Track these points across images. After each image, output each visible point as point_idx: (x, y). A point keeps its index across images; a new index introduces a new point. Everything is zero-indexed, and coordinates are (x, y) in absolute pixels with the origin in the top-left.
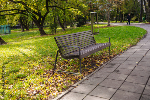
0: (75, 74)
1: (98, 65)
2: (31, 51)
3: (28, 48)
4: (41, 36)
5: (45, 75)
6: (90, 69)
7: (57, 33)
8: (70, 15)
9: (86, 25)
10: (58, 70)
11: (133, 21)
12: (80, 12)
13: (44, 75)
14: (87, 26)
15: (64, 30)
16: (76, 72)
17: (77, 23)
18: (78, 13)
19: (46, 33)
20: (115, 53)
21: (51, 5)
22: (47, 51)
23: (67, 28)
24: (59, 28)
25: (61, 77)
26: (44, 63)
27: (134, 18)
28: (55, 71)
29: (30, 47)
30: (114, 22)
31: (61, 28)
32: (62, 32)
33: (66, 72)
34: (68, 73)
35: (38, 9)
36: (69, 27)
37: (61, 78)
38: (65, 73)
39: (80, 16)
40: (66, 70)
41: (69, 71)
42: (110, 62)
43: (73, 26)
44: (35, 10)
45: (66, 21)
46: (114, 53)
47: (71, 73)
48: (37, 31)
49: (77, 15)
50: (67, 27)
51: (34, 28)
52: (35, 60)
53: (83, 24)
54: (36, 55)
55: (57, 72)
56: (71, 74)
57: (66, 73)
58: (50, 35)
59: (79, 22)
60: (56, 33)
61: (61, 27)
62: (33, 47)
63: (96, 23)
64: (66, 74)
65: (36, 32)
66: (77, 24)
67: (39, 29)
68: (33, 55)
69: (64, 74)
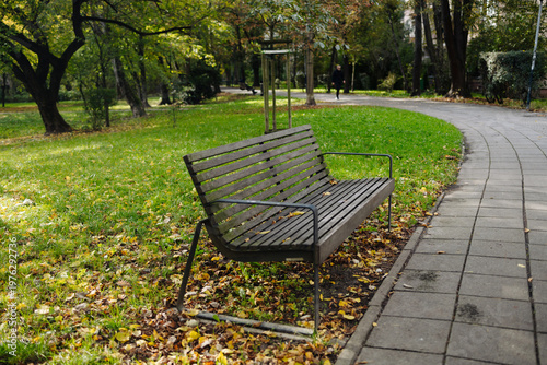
0: (291, 333)
1: (366, 280)
2: (28, 205)
3: (10, 193)
4: (46, 135)
5: (139, 342)
6: (342, 303)
7: (112, 124)
8: (160, 58)
9: (219, 98)
10: (197, 312)
11: (385, 89)
12: (199, 47)
13: (133, 339)
14: (222, 101)
15: (142, 113)
16: (285, 321)
17: (186, 89)
18: (191, 50)
19: (68, 126)
20: (402, 220)
21: (89, 15)
22: (104, 209)
23: (149, 106)
24: (122, 107)
25: (226, 351)
26: (114, 270)
27: (390, 80)
28: (184, 316)
29: (21, 186)
30: (323, 90)
31: (129, 107)
32: (132, 122)
33: (236, 319)
34: (249, 326)
35: (37, 26)
36: (155, 103)
37: (228, 355)
38: (235, 326)
39: (199, 62)
40: (234, 309)
41: (251, 316)
42: (407, 262)
43: (171, 99)
44: (26, 31)
45: (144, 80)
46: (399, 219)
47: (267, 324)
48: (27, 115)
49: (188, 59)
50: (149, 101)
51: (9, 101)
52: (63, 258)
53: (211, 95)
54: (59, 229)
55: (193, 322)
56: (268, 333)
57: (242, 325)
58: (87, 131)
59: (197, 87)
60: (108, 125)
61: (129, 103)
62: (34, 187)
63: (259, 91)
64: (242, 330)
65: (21, 117)
66: (188, 92)
67: (41, 109)
68: (46, 228)
69: (231, 332)
